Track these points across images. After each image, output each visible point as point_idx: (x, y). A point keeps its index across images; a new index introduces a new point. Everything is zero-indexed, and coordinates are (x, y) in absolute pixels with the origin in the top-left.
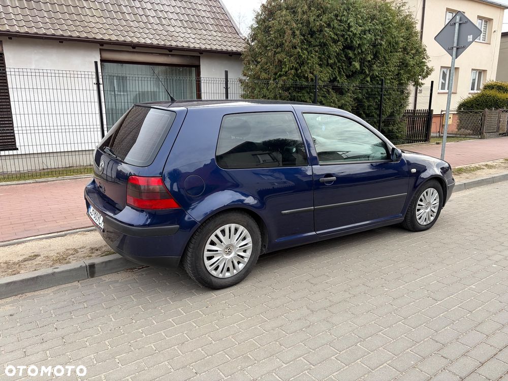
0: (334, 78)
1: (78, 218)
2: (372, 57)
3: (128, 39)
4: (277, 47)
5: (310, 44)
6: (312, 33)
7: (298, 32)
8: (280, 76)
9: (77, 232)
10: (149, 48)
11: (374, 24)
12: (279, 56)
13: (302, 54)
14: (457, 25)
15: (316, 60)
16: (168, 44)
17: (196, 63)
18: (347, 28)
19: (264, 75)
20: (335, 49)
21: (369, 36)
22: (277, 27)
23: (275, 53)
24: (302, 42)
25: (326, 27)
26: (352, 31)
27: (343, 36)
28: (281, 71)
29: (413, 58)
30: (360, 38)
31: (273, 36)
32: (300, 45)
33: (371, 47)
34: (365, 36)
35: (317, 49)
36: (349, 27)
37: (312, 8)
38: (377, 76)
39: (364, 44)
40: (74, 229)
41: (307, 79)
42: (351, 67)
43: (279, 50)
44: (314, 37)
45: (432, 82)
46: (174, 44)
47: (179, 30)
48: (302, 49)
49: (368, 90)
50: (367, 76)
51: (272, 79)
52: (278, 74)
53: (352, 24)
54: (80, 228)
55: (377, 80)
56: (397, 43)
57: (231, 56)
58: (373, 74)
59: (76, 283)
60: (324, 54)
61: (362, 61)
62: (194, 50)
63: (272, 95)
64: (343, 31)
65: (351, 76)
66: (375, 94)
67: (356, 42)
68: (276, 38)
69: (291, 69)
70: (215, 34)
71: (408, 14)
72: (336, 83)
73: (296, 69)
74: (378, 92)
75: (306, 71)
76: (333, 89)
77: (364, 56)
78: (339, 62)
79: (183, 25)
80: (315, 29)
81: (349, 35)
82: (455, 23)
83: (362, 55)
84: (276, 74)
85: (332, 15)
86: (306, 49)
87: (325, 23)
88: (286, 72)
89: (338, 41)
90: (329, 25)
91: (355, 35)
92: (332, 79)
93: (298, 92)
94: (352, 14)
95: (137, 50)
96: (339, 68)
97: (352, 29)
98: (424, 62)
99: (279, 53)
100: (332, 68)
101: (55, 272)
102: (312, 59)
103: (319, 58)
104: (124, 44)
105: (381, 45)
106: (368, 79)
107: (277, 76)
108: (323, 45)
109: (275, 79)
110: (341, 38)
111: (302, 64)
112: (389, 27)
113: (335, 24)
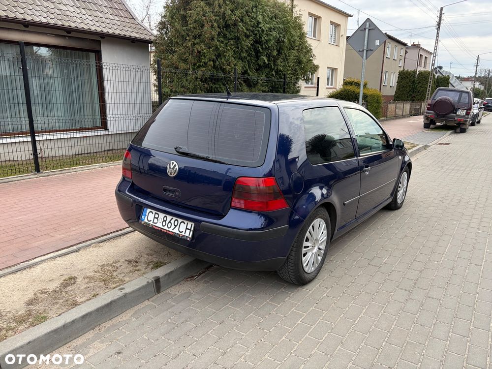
0: (245, 71)
1: (74, 229)
2: (277, 53)
3: (20, 17)
4: (195, 37)
5: (225, 37)
6: (227, 26)
7: (215, 24)
8: (199, 67)
9: (90, 245)
10: (45, 27)
11: (277, 23)
12: (197, 47)
13: (219, 47)
14: (367, 30)
15: (231, 53)
16: (66, 24)
17: (96, 48)
18: (256, 24)
19: (182, 65)
20: (248, 43)
21: (274, 33)
22: (195, 17)
23: (194, 44)
24: (219, 34)
25: (240, 22)
26: (260, 28)
27: (253, 31)
28: (201, 62)
29: (304, 56)
30: (267, 35)
31: (191, 26)
32: (217, 37)
33: (276, 44)
34: (271, 33)
35: (232, 42)
36: (259, 23)
37: (227, 2)
38: (280, 71)
39: (270, 40)
40: (84, 242)
41: (223, 70)
42: (259, 61)
43: (197, 41)
44: (229, 30)
45: (318, 78)
46: (73, 25)
47: (72, 9)
48: (218, 41)
49: (272, 83)
50: (272, 70)
51: (191, 69)
52: (197, 65)
53: (261, 21)
54: (89, 240)
55: (280, 74)
56: (294, 42)
57: (134, 43)
58: (277, 69)
59: (147, 303)
60: (238, 48)
61: (269, 56)
62: (95, 33)
63: (191, 86)
64: (253, 27)
65: (259, 69)
66: (277, 88)
67: (264, 38)
68: (195, 28)
69: (210, 60)
70: (112, 17)
71: (299, 15)
72: (247, 76)
73: (213, 61)
74: (280, 85)
75: (223, 63)
76: (245, 82)
77: (270, 51)
78: (248, 55)
79: (75, 4)
80: (229, 22)
81: (258, 31)
82: (365, 29)
83: (268, 50)
84: (195, 64)
85: (244, 11)
86: (222, 42)
87: (239, 17)
88: (206, 63)
89: (250, 36)
90: (242, 20)
91: (263, 30)
92: (243, 71)
93: (215, 84)
94: (260, 11)
95: (30, 28)
96: (248, 61)
97: (261, 26)
98: (312, 60)
99: (197, 44)
100: (243, 62)
101: (126, 294)
102: (228, 52)
103: (234, 51)
104: (15, 21)
105: (283, 42)
106: (274, 73)
107: (196, 67)
108: (237, 39)
109: (194, 69)
110: (251, 34)
111: (219, 56)
112: (289, 27)
113: (247, 19)
